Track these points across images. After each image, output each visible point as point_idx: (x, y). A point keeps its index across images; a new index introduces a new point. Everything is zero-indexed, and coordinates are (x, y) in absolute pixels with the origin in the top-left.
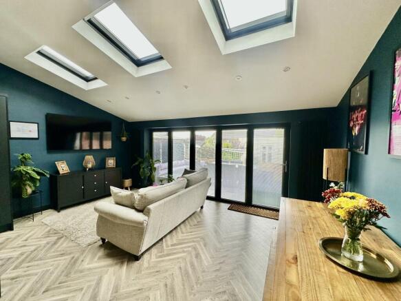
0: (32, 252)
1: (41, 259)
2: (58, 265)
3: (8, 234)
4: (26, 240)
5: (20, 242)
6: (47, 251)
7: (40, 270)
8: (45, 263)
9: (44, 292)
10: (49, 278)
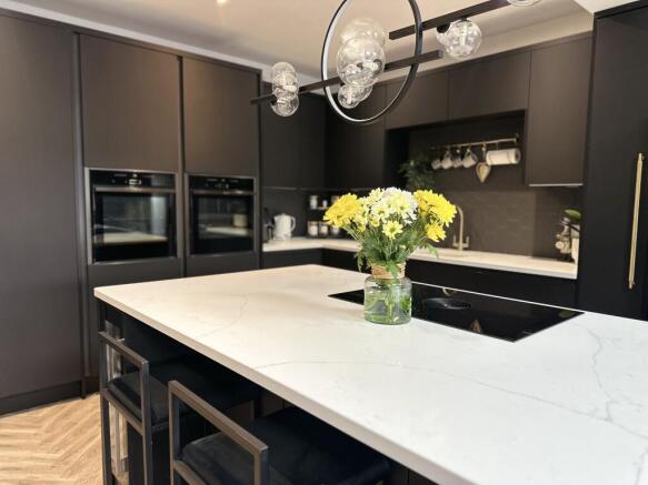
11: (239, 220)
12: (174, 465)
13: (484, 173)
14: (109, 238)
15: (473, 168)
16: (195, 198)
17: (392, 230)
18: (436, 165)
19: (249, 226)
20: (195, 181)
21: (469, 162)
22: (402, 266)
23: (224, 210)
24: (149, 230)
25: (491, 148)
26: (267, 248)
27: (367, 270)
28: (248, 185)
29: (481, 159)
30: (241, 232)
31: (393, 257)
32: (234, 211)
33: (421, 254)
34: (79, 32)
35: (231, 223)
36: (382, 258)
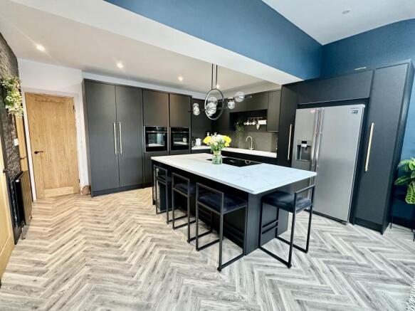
0: (357, 264)
1: (347, 277)
2: (346, 300)
3: (373, 234)
4: (372, 251)
5: (366, 248)
6: (366, 278)
7: (329, 284)
8: (343, 284)
9: (298, 301)
10: (318, 298)
11: (185, 140)
12: (173, 188)
13: (258, 127)
14: (150, 145)
15: (255, 125)
16: (172, 134)
17: (216, 144)
18: (245, 124)
19: (188, 142)
20: (173, 129)
21: (254, 123)
22: (220, 152)
23: (180, 137)
24: (156, 143)
25: (260, 119)
26: (193, 149)
27: (212, 153)
28: (187, 130)
29: (257, 123)
30: (185, 144)
31: (218, 150)
32: (183, 137)
33: (224, 149)
34: (143, 89)
35: (182, 141)
36: (215, 150)
